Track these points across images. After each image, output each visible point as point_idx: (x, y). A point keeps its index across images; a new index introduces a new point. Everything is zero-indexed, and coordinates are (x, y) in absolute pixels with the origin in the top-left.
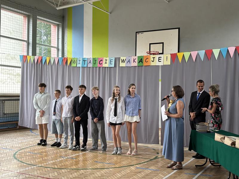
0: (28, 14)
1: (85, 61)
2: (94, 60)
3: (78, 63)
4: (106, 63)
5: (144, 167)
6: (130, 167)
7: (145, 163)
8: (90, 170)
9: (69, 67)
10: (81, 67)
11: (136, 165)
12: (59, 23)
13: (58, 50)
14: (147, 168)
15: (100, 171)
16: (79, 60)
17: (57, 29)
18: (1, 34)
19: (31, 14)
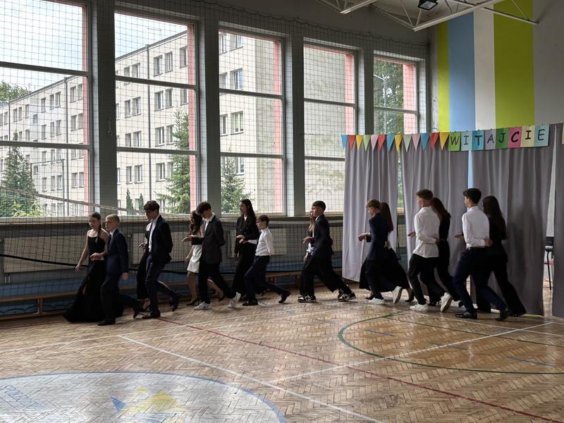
0: (355, 48)
1: (478, 137)
2: (500, 132)
3: (463, 142)
4: (528, 138)
8: (499, 374)
9: (443, 152)
10: (470, 152)
12: (419, 59)
13: (419, 117)
16: (466, 137)
17: (415, 73)
18: (305, 97)
19: (362, 48)
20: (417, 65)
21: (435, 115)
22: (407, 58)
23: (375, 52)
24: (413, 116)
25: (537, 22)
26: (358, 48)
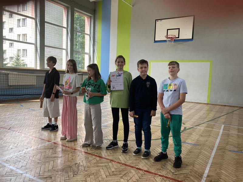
12: (91, 15)
13: (90, 37)
17: (89, 20)
18: (45, 20)
19: (70, 6)
20: (91, 17)
21: (96, 36)
22: (87, 14)
23: (75, 9)
24: (88, 36)
25: (133, 6)
26: (68, 6)
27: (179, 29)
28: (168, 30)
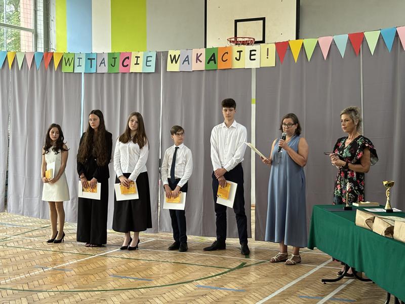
1: (91, 59)
2: (113, 57)
3: (77, 64)
4: (137, 64)
5: (214, 286)
6: (184, 284)
7: (218, 277)
8: (99, 292)
9: (57, 72)
10: (83, 74)
11: (198, 281)
13: (36, 36)
14: (221, 287)
15: (119, 294)
16: (79, 58)
24: (30, 34)
27: (264, 19)
28: (236, 21)
